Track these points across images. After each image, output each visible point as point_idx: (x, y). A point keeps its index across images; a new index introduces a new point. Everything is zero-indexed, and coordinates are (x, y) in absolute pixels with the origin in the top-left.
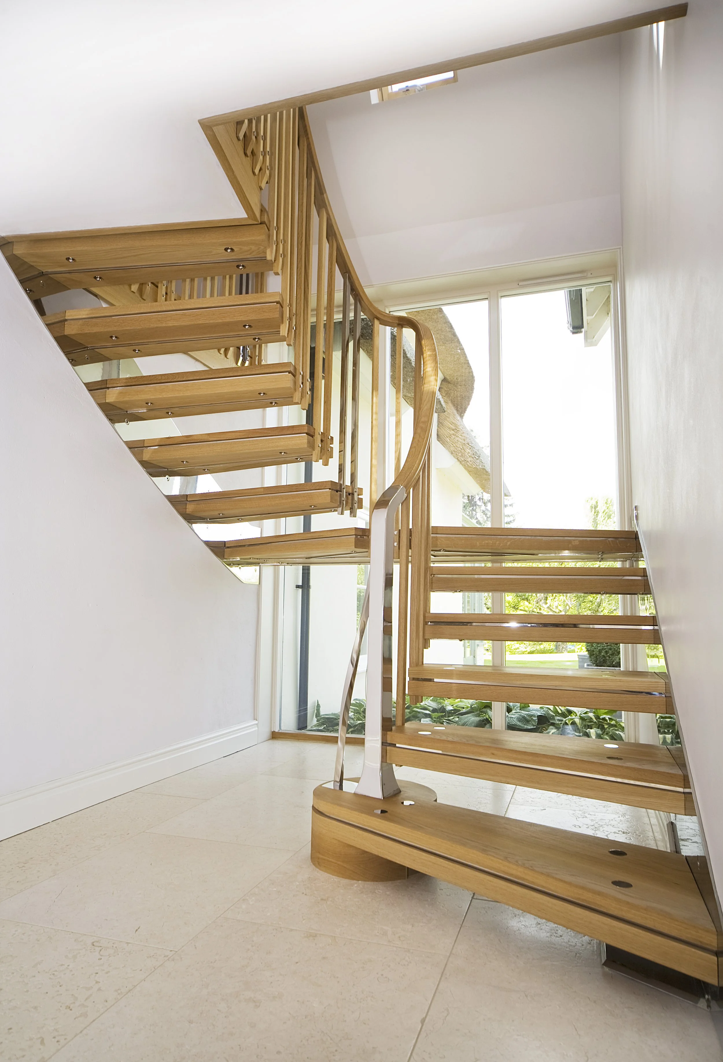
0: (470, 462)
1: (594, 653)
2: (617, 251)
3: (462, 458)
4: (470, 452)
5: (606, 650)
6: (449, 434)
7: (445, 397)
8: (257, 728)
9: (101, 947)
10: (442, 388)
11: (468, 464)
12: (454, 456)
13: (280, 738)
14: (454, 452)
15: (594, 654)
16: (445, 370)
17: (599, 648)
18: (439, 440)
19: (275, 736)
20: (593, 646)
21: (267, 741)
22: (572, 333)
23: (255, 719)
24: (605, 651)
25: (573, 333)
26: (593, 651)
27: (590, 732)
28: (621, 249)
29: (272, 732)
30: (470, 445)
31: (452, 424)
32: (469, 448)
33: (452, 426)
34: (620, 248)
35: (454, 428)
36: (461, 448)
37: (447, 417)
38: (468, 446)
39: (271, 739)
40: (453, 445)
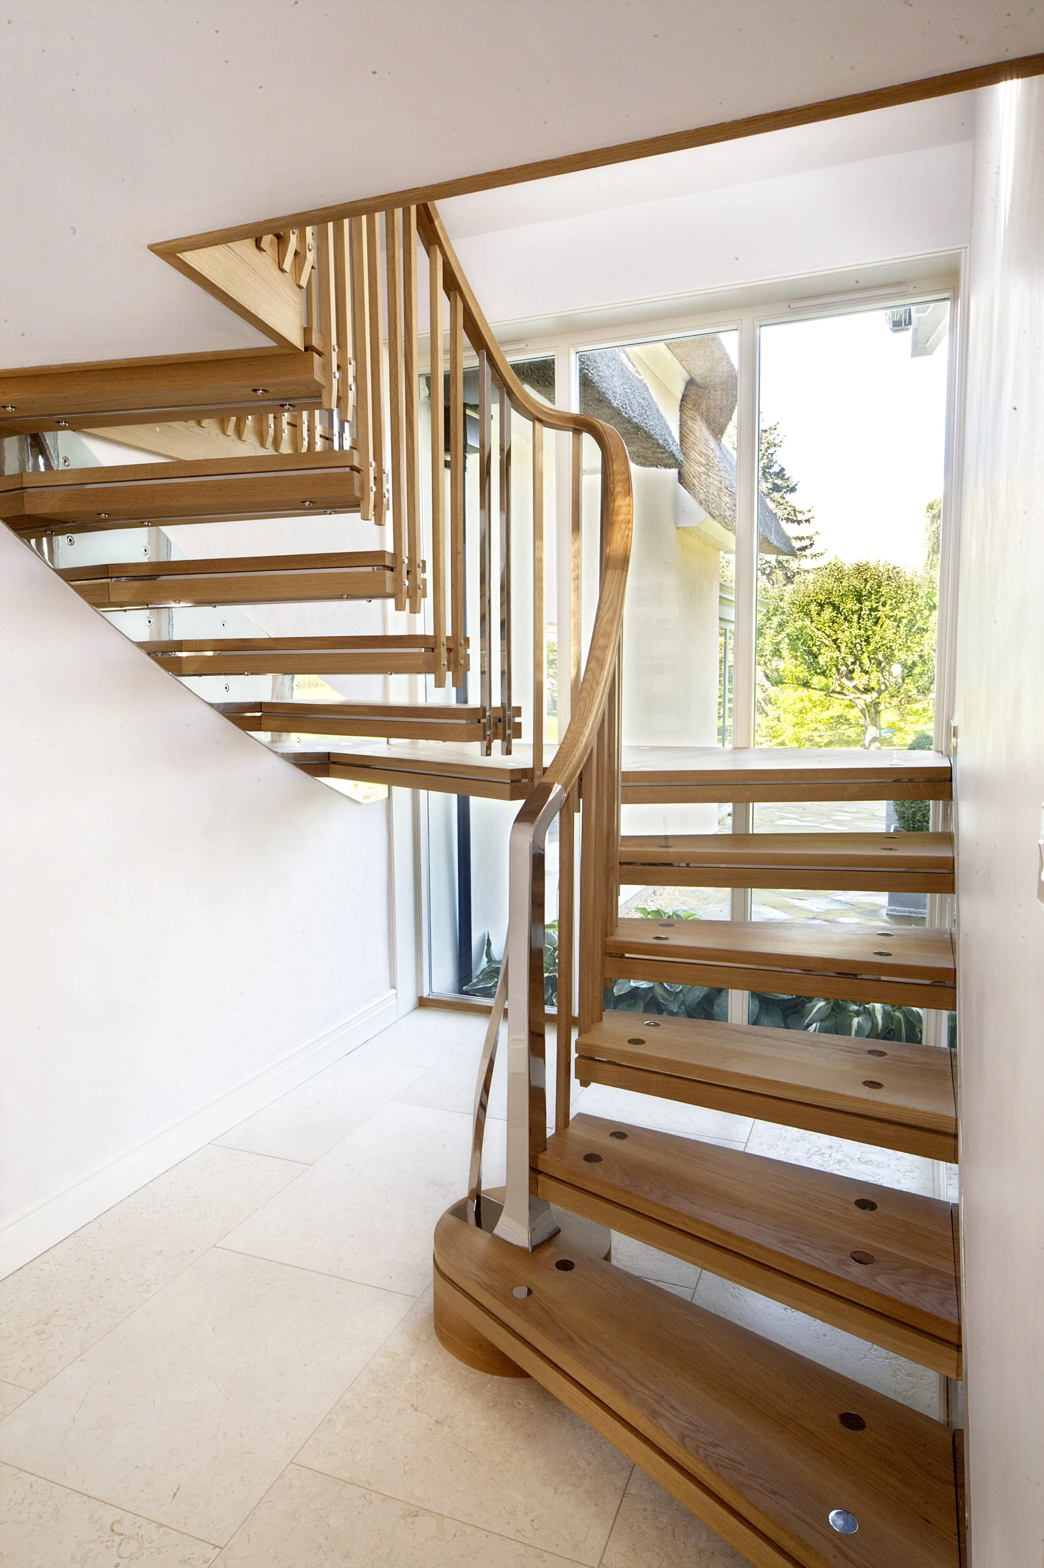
0: (729, 518)
1: (906, 815)
2: (961, 253)
3: (716, 512)
4: (728, 501)
5: (924, 812)
6: (696, 472)
7: (691, 410)
8: (395, 1000)
9: (122, 1534)
10: (687, 395)
11: (726, 520)
12: (704, 508)
13: (430, 1006)
14: (703, 502)
15: (904, 817)
16: (692, 369)
17: (913, 809)
18: (681, 481)
19: (423, 1003)
20: (904, 806)
21: (411, 1013)
22: (891, 332)
23: (393, 987)
24: (921, 813)
25: (895, 331)
26: (904, 813)
27: (874, 1009)
28: (968, 248)
29: (419, 997)
30: (729, 491)
31: (701, 454)
32: (728, 495)
33: (701, 459)
34: (966, 247)
35: (704, 462)
36: (716, 494)
37: (694, 443)
38: (726, 491)
39: (415, 1009)
40: (703, 490)
